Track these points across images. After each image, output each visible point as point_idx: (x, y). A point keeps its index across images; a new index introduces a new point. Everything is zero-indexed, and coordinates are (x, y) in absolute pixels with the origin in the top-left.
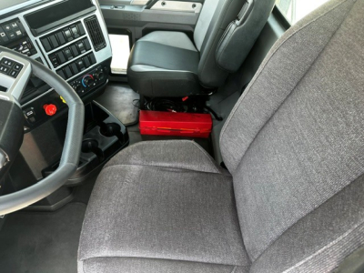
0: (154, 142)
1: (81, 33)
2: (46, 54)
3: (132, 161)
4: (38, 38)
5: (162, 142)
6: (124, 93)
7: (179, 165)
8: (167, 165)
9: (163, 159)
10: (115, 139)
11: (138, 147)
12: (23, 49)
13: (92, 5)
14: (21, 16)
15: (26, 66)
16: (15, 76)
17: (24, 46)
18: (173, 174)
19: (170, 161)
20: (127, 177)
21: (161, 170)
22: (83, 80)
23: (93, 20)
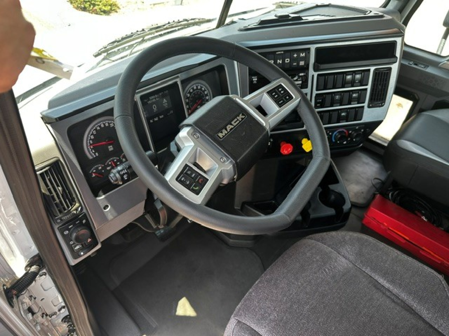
0: (382, 245)
1: (363, 82)
2: (315, 92)
3: (343, 251)
4: (316, 74)
5: (395, 253)
6: (367, 164)
7: (404, 296)
8: (387, 285)
9: (385, 275)
10: (331, 212)
11: (359, 240)
12: (297, 80)
13: (395, 57)
14: (313, 48)
15: (296, 99)
16: (280, 105)
17: (299, 77)
18: (388, 301)
19: (392, 282)
20: (328, 266)
21: (375, 286)
22: (335, 133)
23: (385, 73)
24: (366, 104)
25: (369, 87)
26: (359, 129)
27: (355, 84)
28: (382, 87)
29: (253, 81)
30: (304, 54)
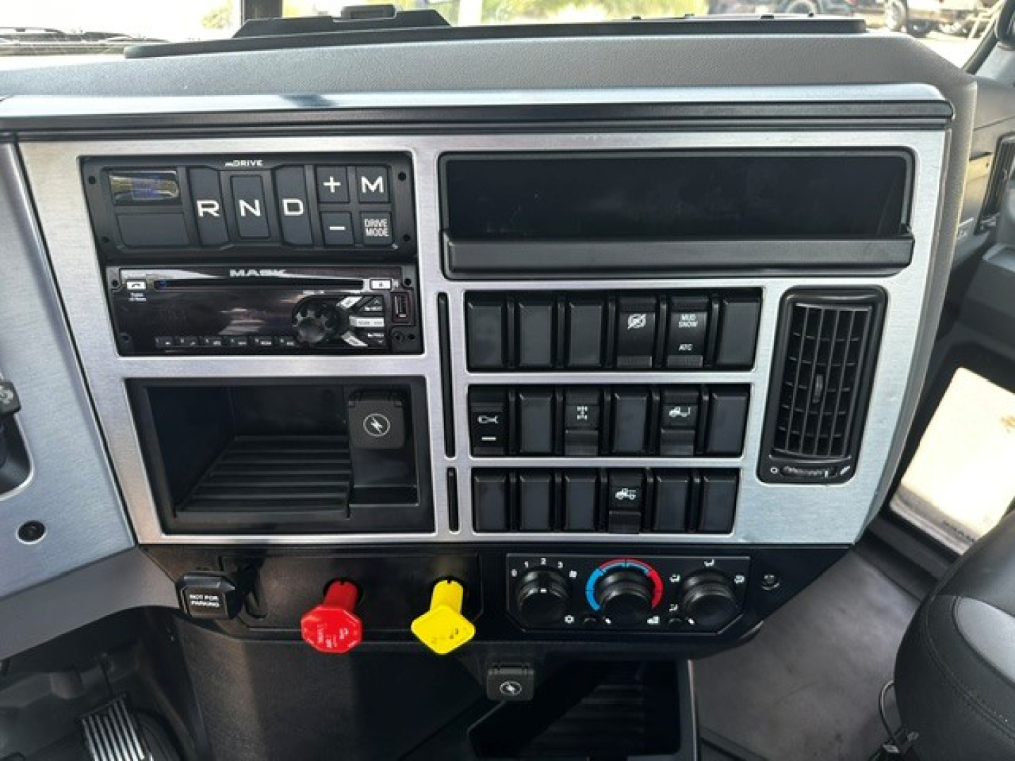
2: (465, 377)
4: (454, 289)
14: (424, 152)
17: (369, 295)
22: (597, 574)
23: (845, 315)
24: (748, 462)
25: (759, 378)
26: (725, 573)
27: (671, 360)
28: (834, 381)
29: (127, 293)
30: (380, 180)
